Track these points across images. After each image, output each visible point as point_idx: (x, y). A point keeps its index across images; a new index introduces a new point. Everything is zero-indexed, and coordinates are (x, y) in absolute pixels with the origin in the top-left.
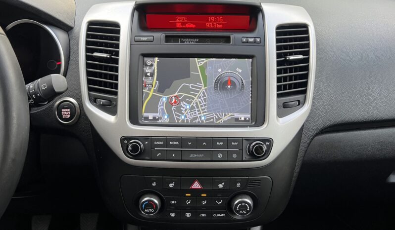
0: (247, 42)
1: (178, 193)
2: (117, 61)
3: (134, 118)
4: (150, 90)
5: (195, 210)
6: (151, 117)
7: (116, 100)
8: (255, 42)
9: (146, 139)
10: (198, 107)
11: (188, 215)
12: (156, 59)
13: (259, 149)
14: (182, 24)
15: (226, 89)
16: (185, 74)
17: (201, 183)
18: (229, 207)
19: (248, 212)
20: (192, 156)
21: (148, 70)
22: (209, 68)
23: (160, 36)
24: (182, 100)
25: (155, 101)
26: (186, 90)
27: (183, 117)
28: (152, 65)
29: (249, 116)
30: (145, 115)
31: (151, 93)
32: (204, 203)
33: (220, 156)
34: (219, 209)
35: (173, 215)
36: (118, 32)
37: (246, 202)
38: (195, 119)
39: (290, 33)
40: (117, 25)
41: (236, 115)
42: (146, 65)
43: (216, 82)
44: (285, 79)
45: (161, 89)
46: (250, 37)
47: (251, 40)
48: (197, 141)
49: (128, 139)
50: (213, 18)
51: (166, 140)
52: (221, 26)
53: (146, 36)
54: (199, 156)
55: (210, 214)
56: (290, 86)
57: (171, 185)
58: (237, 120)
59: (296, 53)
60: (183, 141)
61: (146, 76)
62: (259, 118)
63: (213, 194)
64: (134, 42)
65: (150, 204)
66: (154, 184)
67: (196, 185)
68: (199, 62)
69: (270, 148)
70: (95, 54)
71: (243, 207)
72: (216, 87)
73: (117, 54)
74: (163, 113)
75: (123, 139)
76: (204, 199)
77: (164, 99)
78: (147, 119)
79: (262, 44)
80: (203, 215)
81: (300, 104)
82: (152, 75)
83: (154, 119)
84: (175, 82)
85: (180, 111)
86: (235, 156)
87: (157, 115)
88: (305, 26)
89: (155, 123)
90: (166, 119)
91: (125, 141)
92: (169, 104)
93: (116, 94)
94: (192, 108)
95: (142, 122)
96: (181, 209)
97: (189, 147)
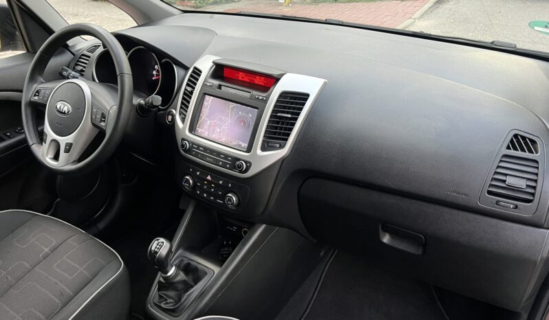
0: (258, 98)
1: (201, 179)
2: (192, 94)
3: (191, 129)
5: (208, 193)
6: (199, 131)
7: (186, 116)
8: (262, 99)
10: (223, 132)
11: (205, 195)
12: (212, 97)
13: (239, 165)
17: (211, 176)
18: (223, 197)
19: (232, 204)
20: (207, 159)
21: (206, 104)
22: (235, 110)
23: (217, 83)
24: (216, 126)
26: (220, 120)
27: (214, 136)
28: (208, 101)
29: (247, 145)
30: (197, 129)
31: (204, 117)
32: (213, 190)
33: (221, 163)
34: (220, 197)
35: (198, 192)
36: (199, 75)
37: (231, 197)
39: (295, 99)
40: (201, 72)
41: (241, 143)
42: (206, 100)
43: (237, 119)
46: (261, 95)
47: (260, 98)
48: (212, 151)
50: (258, 78)
51: (199, 146)
52: (263, 84)
53: (211, 83)
54: (211, 160)
55: (215, 199)
56: (280, 134)
58: (240, 146)
59: (288, 113)
60: (205, 149)
63: (217, 186)
64: (204, 85)
65: (187, 181)
66: (191, 170)
67: (209, 178)
68: (231, 105)
69: (248, 168)
70: (188, 87)
71: (230, 200)
72: (235, 122)
73: (194, 89)
74: (206, 131)
75: (183, 139)
76: (213, 188)
77: (209, 123)
79: (265, 101)
81: (282, 147)
83: (201, 133)
84: (216, 114)
85: (214, 132)
86: (228, 166)
87: (203, 131)
88: (308, 95)
89: (200, 135)
90: (206, 135)
92: (210, 126)
93: (187, 112)
94: (220, 131)
95: (196, 133)
96: (202, 190)
97: (208, 153)
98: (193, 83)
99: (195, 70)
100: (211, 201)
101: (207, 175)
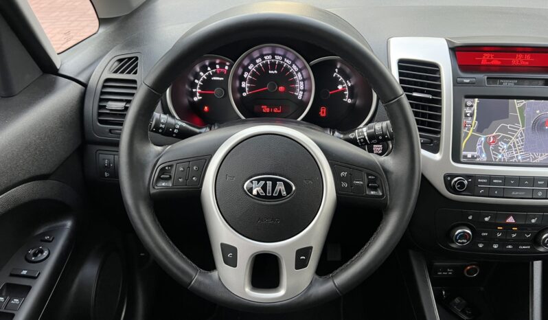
1: (491, 226)
2: (439, 102)
3: (456, 157)
4: (469, 130)
5: (502, 242)
6: (469, 156)
7: (439, 139)
9: (467, 177)
10: (515, 147)
11: (495, 246)
12: (476, 100)
14: (488, 61)
15: (544, 130)
16: (504, 115)
17: (515, 217)
20: (513, 193)
21: (468, 111)
22: (527, 109)
23: (482, 77)
24: (500, 140)
25: (474, 140)
26: (504, 130)
27: (500, 156)
28: (472, 106)
30: (464, 153)
31: (470, 132)
32: (514, 235)
33: (540, 194)
34: (525, 242)
35: (481, 246)
36: (438, 72)
38: (512, 158)
40: (435, 65)
42: (466, 106)
43: (535, 123)
45: (480, 129)
48: (520, 180)
49: (453, 176)
50: (521, 55)
51: (490, 178)
52: (527, 63)
53: (467, 78)
54: (520, 193)
55: (516, 246)
57: (487, 219)
60: (506, 179)
61: (466, 116)
63: (524, 228)
64: (457, 83)
65: (464, 235)
66: (470, 218)
67: (511, 220)
68: (518, 104)
70: (415, 94)
72: (533, 128)
73: (439, 94)
74: (481, 152)
75: (445, 177)
76: (515, 232)
77: (483, 139)
78: (465, 157)
80: (510, 247)
82: (472, 115)
83: (473, 157)
84: (494, 122)
85: (498, 151)
87: (475, 154)
89: (472, 161)
90: (484, 157)
91: (448, 178)
92: (487, 144)
93: (439, 133)
94: (510, 148)
95: (462, 160)
96: (489, 241)
97: (512, 185)
98: (422, 84)
99: (404, 65)
100: (509, 251)
101: (508, 217)
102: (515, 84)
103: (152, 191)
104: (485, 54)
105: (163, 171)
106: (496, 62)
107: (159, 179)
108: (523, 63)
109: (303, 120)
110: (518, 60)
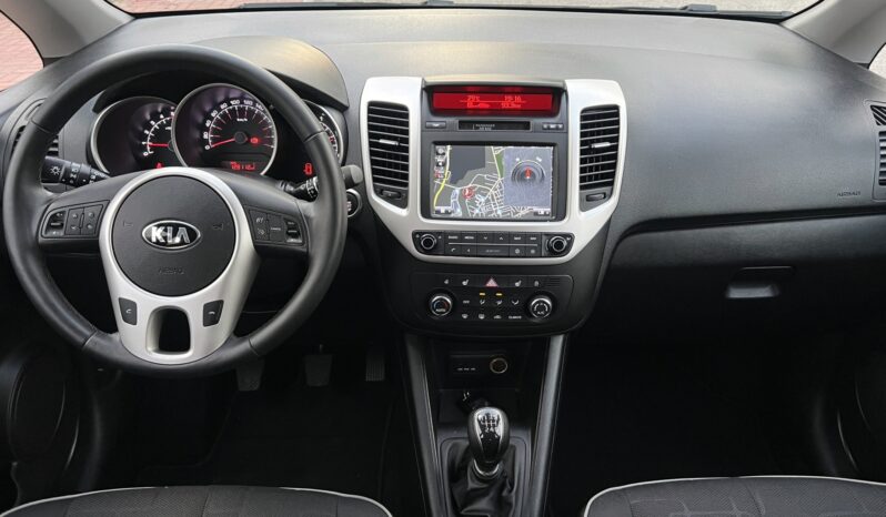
0: (549, 128)
1: (472, 292)
2: (407, 150)
3: (426, 211)
4: (441, 181)
5: (490, 311)
6: (443, 211)
7: (407, 192)
8: (557, 128)
9: (438, 233)
10: (493, 200)
11: (482, 317)
12: (449, 147)
13: (559, 245)
14: (475, 104)
15: (525, 180)
16: (480, 163)
17: (496, 280)
18: (525, 309)
19: (546, 313)
20: (488, 251)
21: (440, 160)
22: (506, 157)
23: (453, 121)
24: (476, 193)
25: (447, 193)
26: (481, 181)
27: (477, 211)
28: (444, 154)
29: (549, 210)
30: (437, 208)
31: (443, 184)
32: (499, 303)
33: (517, 251)
34: (515, 311)
35: (465, 317)
37: (544, 302)
38: (491, 212)
39: (599, 117)
40: (405, 108)
41: (535, 209)
42: (438, 154)
43: (514, 173)
44: (591, 169)
45: (454, 181)
46: (551, 123)
47: (552, 126)
48: (494, 236)
49: (421, 233)
50: (509, 97)
51: (461, 235)
52: (519, 106)
53: (437, 122)
54: (495, 251)
55: (505, 316)
56: (597, 177)
57: (465, 283)
58: (536, 214)
59: (604, 140)
60: (478, 236)
61: (438, 165)
62: (559, 212)
63: (509, 293)
64: (425, 128)
65: (442, 304)
66: (446, 282)
67: (492, 283)
68: (495, 151)
69: (570, 244)
70: (382, 141)
71: (541, 308)
72: (513, 178)
73: (407, 141)
74: (456, 207)
75: (414, 234)
76: (499, 298)
77: (457, 191)
78: (438, 212)
79: (564, 131)
80: (498, 317)
81: (607, 197)
82: (444, 165)
83: (447, 212)
84: (469, 173)
85: (475, 205)
86: (533, 251)
87: (450, 208)
88: (616, 107)
89: (447, 217)
90: (459, 213)
91: (417, 235)
92: (462, 196)
93: (406, 185)
94: (488, 201)
95: (434, 215)
96: (474, 310)
97: (485, 241)
98: (389, 130)
99: (375, 108)
100: (498, 322)
101: (487, 281)
102: (493, 128)
103: (41, 239)
104: (470, 96)
105: (54, 218)
106: (484, 105)
107: (49, 227)
108: (514, 106)
109: (266, 174)
110: (509, 102)
